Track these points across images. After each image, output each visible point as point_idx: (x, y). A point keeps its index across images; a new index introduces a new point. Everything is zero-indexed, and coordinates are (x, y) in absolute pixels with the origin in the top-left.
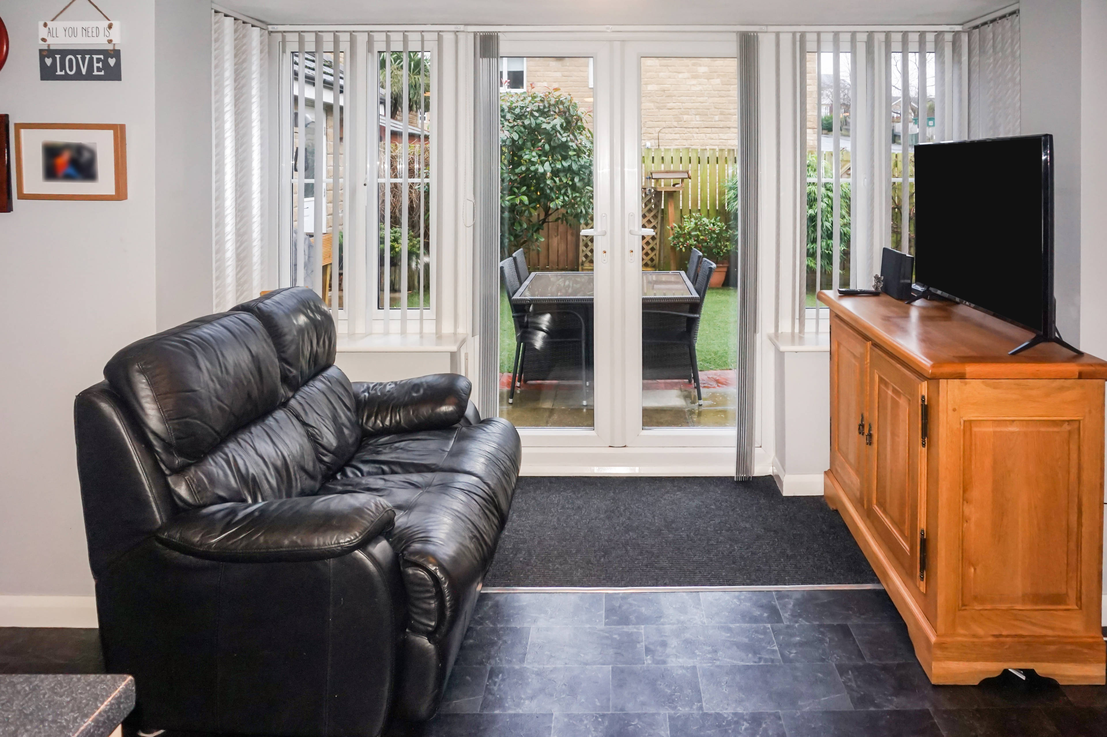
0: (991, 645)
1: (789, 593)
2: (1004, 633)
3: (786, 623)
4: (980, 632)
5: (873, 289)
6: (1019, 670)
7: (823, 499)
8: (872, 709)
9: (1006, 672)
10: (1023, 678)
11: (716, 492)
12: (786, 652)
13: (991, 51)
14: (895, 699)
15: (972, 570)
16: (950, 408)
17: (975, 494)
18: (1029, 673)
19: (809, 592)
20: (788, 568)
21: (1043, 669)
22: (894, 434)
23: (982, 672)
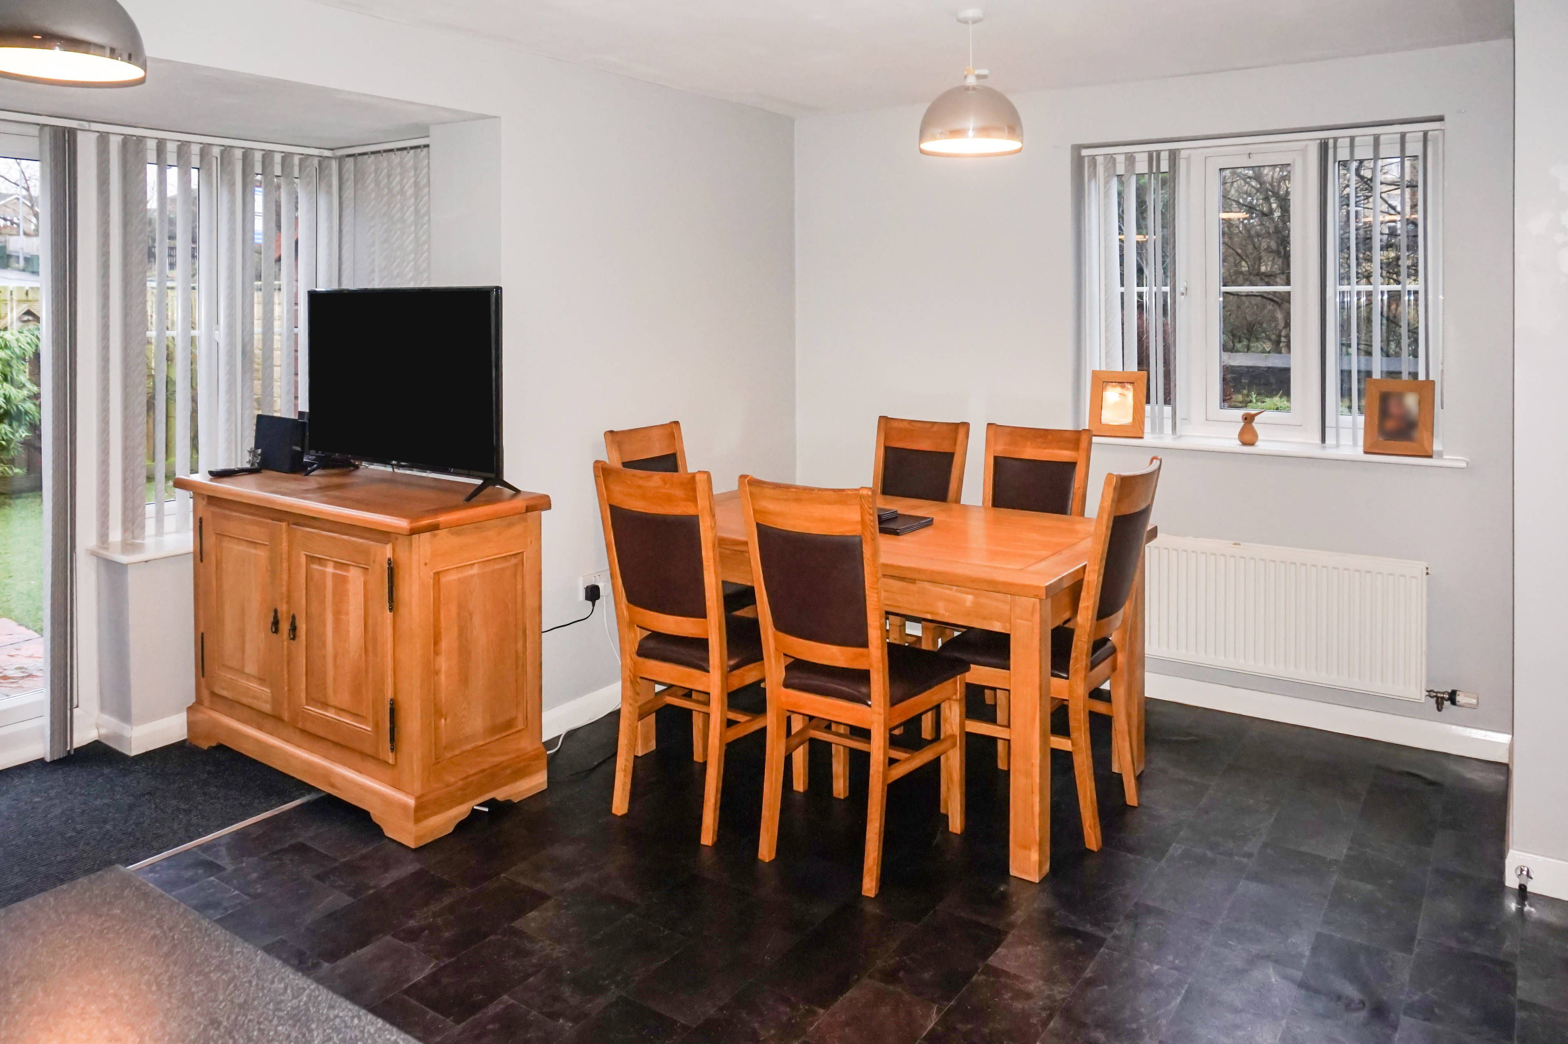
0: (463, 789)
1: (215, 842)
2: (472, 772)
3: (230, 868)
4: (452, 779)
5: (248, 466)
6: (480, 805)
7: (187, 744)
8: (371, 892)
9: (473, 810)
10: (486, 810)
11: (30, 781)
12: (251, 891)
13: (373, 185)
14: (387, 875)
15: (443, 721)
16: (422, 562)
17: (444, 645)
18: (491, 803)
19: (237, 832)
20: (194, 820)
21: (500, 794)
22: (337, 613)
23: (455, 818)
